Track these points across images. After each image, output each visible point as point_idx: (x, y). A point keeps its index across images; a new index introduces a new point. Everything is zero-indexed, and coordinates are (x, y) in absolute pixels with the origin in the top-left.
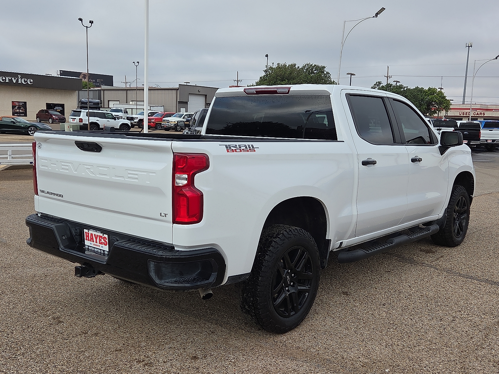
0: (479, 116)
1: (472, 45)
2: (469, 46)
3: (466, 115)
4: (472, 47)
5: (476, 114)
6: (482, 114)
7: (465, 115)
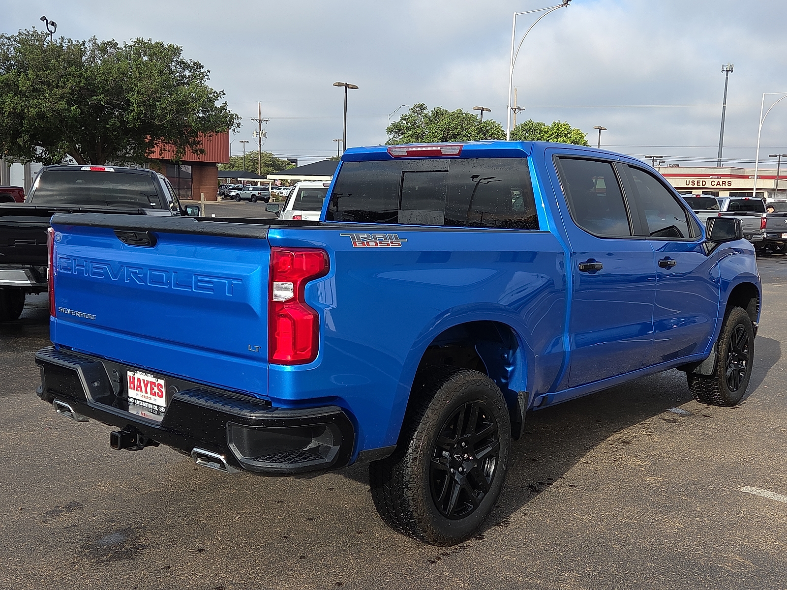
0: (721, 187)
1: (732, 68)
2: (728, 70)
3: (698, 185)
4: (732, 71)
5: (716, 183)
6: (727, 184)
7: (696, 186)
